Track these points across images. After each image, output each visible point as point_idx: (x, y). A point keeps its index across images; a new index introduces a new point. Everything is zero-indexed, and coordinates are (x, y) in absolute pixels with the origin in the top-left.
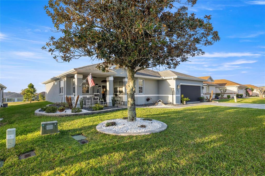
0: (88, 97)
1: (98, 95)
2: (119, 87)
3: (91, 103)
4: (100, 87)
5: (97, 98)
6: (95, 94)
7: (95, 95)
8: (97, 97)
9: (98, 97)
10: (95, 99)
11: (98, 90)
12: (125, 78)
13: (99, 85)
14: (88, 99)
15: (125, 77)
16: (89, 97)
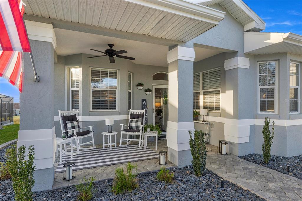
0: (107, 123)
1: (142, 115)
2: (204, 93)
3: (118, 143)
4: (148, 93)
5: (137, 127)
6: (133, 111)
7: (133, 116)
8: (137, 121)
9: (139, 124)
10: (130, 129)
11: (143, 100)
12: (233, 54)
13: (146, 87)
14: (110, 129)
15: (237, 52)
16: (112, 123)
